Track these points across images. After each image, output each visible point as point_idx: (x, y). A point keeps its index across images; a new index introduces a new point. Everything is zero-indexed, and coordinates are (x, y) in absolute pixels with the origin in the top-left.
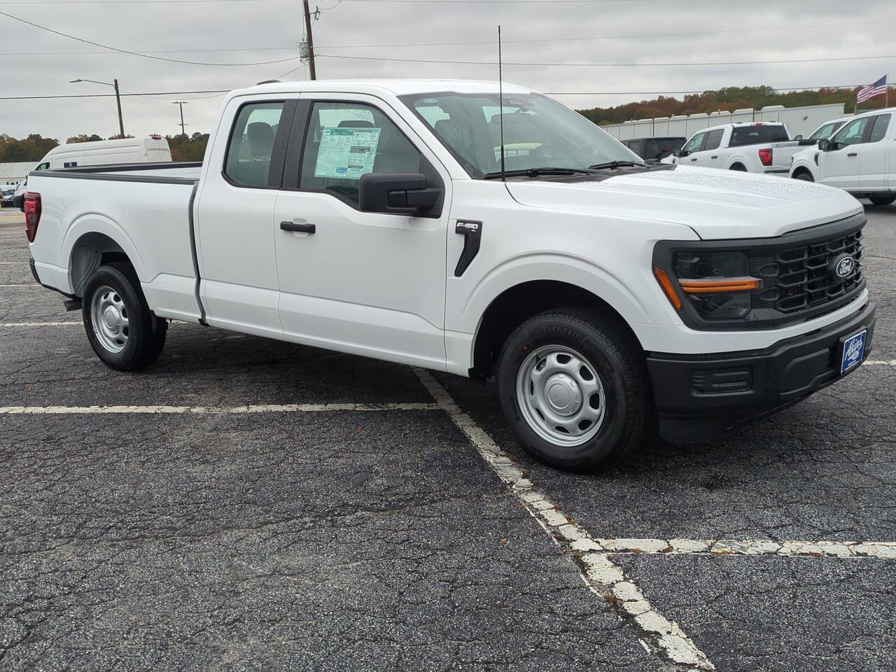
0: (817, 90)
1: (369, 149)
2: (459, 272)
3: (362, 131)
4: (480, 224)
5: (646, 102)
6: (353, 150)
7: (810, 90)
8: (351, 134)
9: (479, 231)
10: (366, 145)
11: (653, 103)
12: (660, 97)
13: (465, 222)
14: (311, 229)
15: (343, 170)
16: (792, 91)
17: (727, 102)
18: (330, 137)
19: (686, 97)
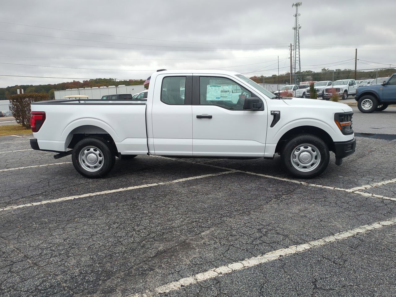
0: (128, 80)
1: (229, 91)
2: (272, 126)
3: (225, 86)
4: (279, 112)
5: (68, 82)
6: (222, 91)
7: (126, 80)
8: (220, 87)
9: (280, 113)
10: (227, 90)
11: (71, 83)
12: (74, 81)
13: (274, 111)
14: (210, 117)
15: (219, 98)
16: (120, 80)
17: (99, 83)
18: (211, 88)
19: (83, 81)
